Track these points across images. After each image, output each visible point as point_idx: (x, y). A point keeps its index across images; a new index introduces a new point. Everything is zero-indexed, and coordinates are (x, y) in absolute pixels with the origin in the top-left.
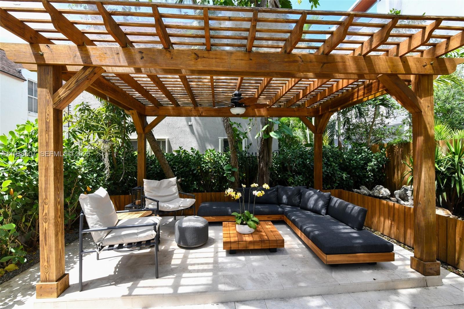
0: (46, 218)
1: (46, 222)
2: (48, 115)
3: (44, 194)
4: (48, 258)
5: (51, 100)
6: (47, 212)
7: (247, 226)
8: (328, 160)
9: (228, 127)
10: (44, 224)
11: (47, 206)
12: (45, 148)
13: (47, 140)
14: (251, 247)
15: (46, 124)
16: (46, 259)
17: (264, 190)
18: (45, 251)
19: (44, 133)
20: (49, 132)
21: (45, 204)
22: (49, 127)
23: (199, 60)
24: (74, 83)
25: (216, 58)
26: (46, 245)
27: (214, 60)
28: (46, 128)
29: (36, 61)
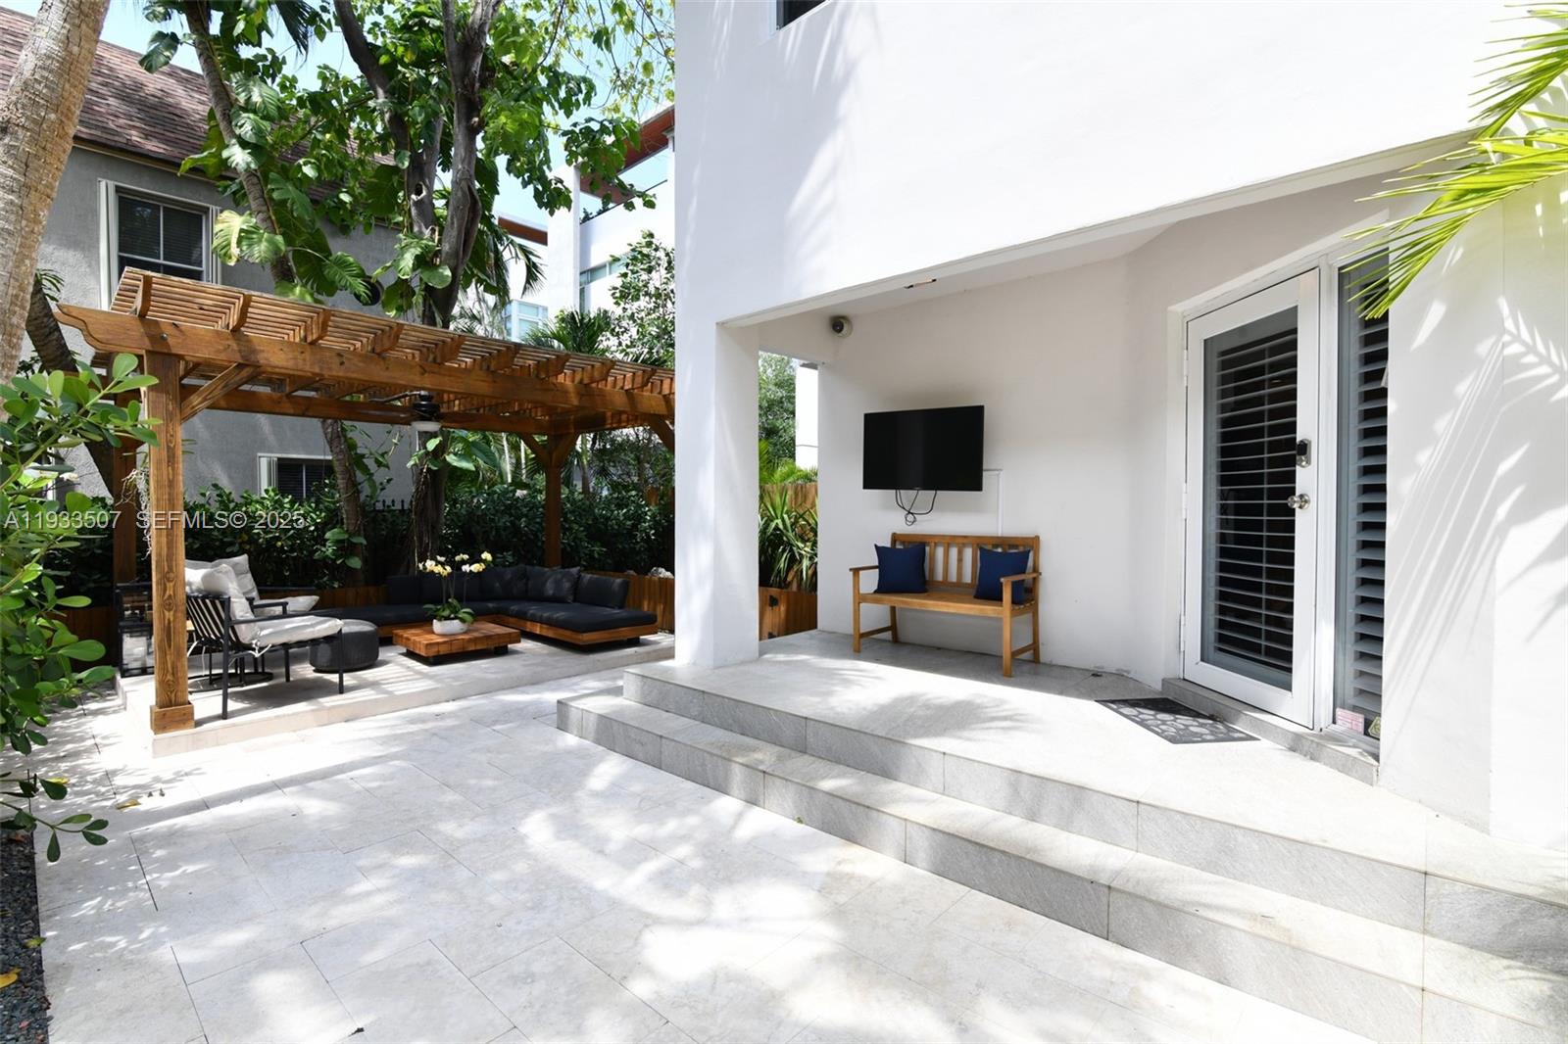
0: (170, 604)
1: (169, 610)
2: (172, 436)
3: (166, 563)
4: (173, 668)
5: (178, 412)
6: (172, 593)
7: (457, 621)
8: (566, 520)
9: (339, 437)
10: (167, 613)
11: (172, 584)
12: (167, 489)
13: (171, 477)
14: (472, 648)
15: (168, 451)
16: (170, 669)
17: (484, 561)
18: (168, 657)
19: (164, 465)
20: (173, 464)
21: (169, 581)
22: (174, 457)
23: (426, 375)
24: (220, 387)
25: (450, 376)
26: (170, 647)
27: (447, 378)
28: (168, 457)
29: (152, 347)
